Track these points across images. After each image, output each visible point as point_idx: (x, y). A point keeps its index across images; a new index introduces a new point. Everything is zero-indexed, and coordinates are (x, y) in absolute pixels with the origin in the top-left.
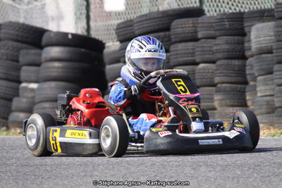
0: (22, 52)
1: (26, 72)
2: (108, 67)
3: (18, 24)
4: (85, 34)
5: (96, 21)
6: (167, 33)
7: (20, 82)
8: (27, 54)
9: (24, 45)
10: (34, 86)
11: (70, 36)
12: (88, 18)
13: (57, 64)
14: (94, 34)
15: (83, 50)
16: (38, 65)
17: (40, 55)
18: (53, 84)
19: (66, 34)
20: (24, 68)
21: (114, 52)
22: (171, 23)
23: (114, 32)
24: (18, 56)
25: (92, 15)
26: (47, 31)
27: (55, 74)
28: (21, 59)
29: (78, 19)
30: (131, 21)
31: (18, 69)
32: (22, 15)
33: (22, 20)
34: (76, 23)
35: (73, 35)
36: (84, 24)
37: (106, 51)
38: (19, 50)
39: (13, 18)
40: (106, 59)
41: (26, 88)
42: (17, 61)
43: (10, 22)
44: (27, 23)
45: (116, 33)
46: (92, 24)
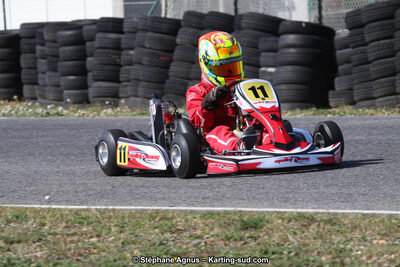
0: (261, 39)
1: (264, 57)
2: (338, 52)
3: (258, 14)
4: (318, 22)
5: (327, 11)
6: (392, 21)
7: (260, 67)
8: (266, 42)
9: (262, 34)
10: (272, 70)
11: (304, 25)
12: (320, 8)
13: (292, 50)
14: (326, 23)
15: (316, 37)
16: (276, 51)
17: (277, 42)
18: (289, 68)
19: (301, 23)
20: (263, 54)
21: (344, 39)
22: (394, 11)
23: (343, 20)
24: (257, 44)
25: (323, 5)
26: (284, 20)
27: (290, 58)
28: (260, 46)
29: (310, 9)
30: (359, 10)
31: (258, 55)
32: (261, 6)
33: (261, 11)
34: (309, 13)
35: (306, 23)
36: (316, 13)
37: (336, 37)
38: (258, 38)
39: (253, 9)
40: (336, 45)
41: (265, 72)
42: (257, 48)
43: (251, 13)
44: (265, 13)
45: (346, 22)
46: (324, 13)
